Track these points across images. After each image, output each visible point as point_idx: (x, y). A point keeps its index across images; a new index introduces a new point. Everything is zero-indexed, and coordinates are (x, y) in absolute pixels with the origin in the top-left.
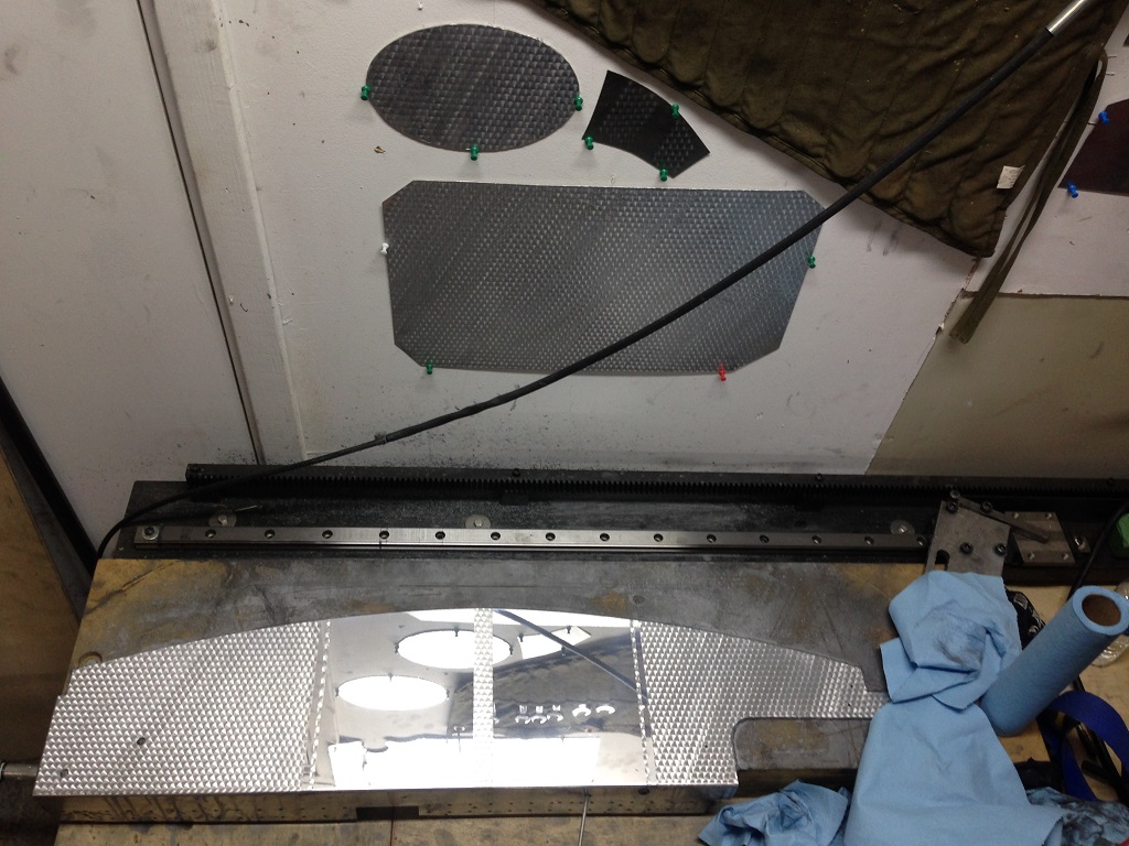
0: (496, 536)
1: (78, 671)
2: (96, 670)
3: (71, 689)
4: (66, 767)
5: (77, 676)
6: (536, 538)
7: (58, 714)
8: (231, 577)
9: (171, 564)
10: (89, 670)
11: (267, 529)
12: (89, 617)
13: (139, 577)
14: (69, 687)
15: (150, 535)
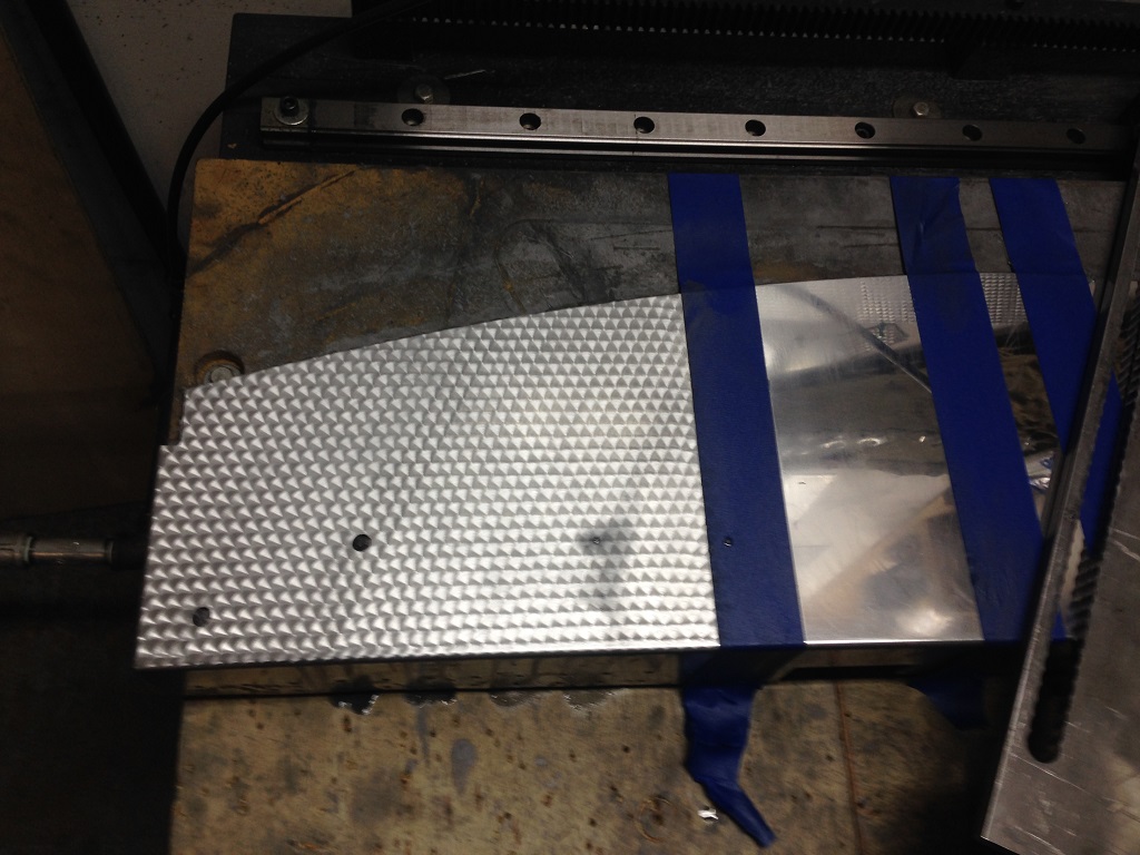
0: (972, 132)
1: (198, 392)
2: (237, 388)
3: (190, 431)
4: (205, 602)
5: (198, 401)
7: (168, 486)
8: (477, 204)
9: (351, 174)
10: (221, 390)
11: (525, 111)
12: (200, 278)
13: (290, 197)
14: (181, 427)
15: (293, 114)
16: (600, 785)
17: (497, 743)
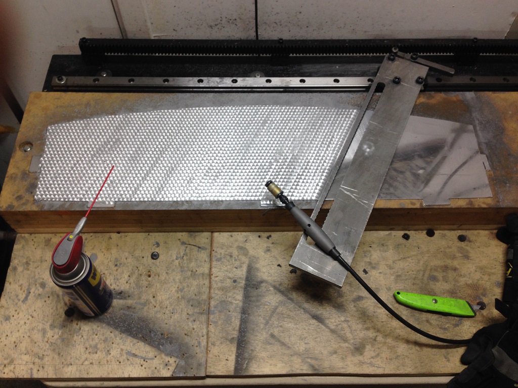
0: (269, 81)
6: (295, 82)
11: (130, 78)
15: (61, 80)
16: (133, 267)
17: (104, 255)
